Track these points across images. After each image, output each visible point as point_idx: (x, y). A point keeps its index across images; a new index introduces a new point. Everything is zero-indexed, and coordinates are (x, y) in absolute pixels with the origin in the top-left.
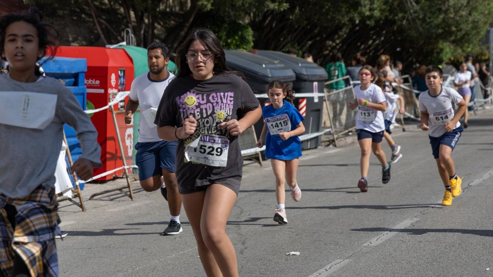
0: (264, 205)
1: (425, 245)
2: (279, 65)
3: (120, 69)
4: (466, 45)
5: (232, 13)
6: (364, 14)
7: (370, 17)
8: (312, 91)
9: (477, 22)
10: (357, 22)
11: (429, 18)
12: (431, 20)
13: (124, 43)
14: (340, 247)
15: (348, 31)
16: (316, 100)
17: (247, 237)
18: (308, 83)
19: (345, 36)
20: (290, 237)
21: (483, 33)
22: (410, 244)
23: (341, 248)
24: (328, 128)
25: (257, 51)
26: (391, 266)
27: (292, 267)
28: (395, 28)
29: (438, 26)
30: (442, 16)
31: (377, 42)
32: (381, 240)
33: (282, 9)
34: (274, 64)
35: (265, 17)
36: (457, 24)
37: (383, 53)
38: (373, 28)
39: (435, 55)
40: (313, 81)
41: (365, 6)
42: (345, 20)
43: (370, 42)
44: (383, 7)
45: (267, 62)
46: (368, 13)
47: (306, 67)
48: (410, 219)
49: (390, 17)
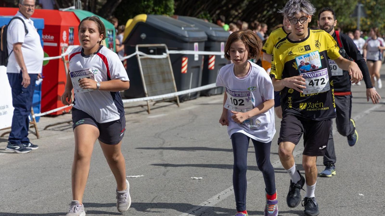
0: (182, 137)
2: (194, 29)
3: (70, 27)
4: (340, 17)
8: (219, 50)
13: (74, 7)
15: (247, 3)
16: (222, 57)
18: (216, 43)
21: (353, 8)
25: (178, 17)
26: (281, 188)
27: (204, 187)
31: (270, 12)
34: (191, 27)
38: (267, 2)
40: (220, 42)
43: (265, 12)
45: (185, 26)
47: (216, 31)
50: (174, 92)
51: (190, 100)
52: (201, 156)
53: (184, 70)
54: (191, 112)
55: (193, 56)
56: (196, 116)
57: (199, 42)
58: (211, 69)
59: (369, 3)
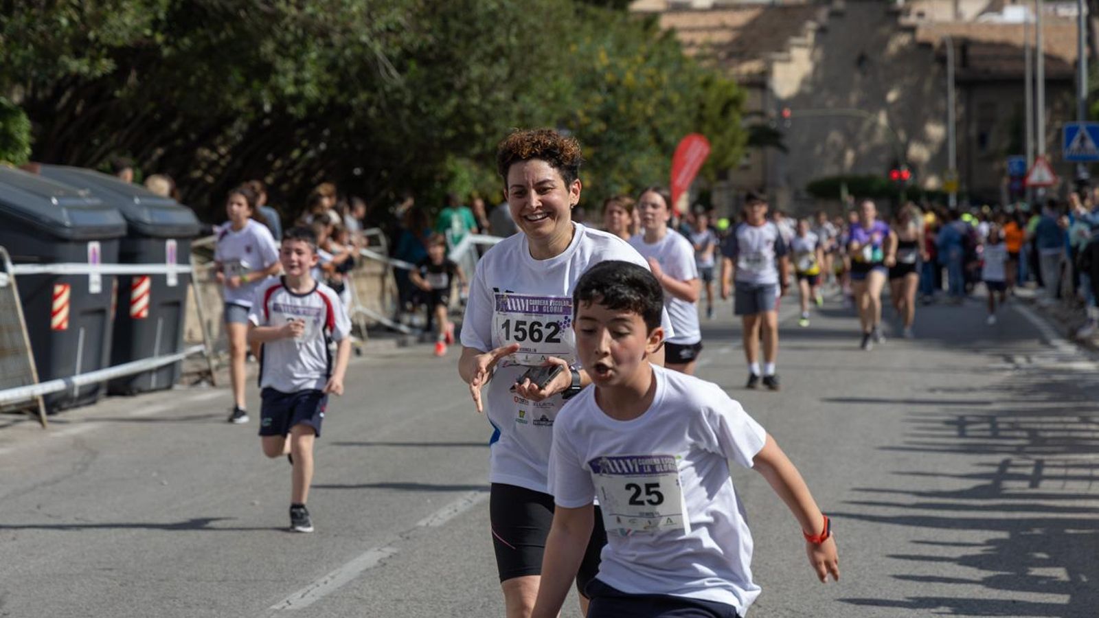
1: (408, 607)
2: (89, 201)
6: (283, 91)
7: (296, 99)
8: (161, 260)
9: (530, 116)
10: (267, 108)
11: (426, 104)
12: (432, 108)
14: (219, 613)
15: (245, 127)
16: (172, 281)
17: (8, 589)
18: (152, 243)
19: (239, 138)
20: (108, 590)
22: (377, 606)
23: (222, 613)
24: (198, 343)
25: (40, 168)
28: (351, 124)
29: (444, 124)
30: (454, 101)
31: (311, 154)
32: (313, 596)
33: (98, 73)
34: (78, 197)
35: (59, 91)
36: (487, 119)
37: (323, 180)
38: (301, 123)
39: (438, 185)
40: (164, 239)
41: (284, 74)
42: (241, 103)
43: (296, 154)
44: (326, 77)
45: (61, 193)
46: (290, 90)
47: (150, 207)
48: (376, 549)
49: (341, 99)
50: (31, 383)
51: (77, 406)
52: (104, 569)
53: (60, 319)
54: (78, 442)
55: (85, 278)
56: (94, 454)
57: (102, 241)
58: (138, 315)
59: (586, 125)
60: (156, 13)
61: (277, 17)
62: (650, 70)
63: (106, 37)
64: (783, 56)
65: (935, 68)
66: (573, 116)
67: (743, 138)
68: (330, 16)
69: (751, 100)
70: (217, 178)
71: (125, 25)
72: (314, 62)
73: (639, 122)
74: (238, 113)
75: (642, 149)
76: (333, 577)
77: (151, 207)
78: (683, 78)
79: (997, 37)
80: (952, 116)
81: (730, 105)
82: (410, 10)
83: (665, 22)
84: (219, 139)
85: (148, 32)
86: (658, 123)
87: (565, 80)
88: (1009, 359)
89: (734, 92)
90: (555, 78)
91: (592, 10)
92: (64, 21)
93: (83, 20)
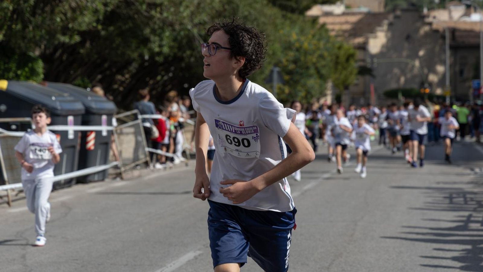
2: (68, 98)
5: (22, 45)
6: (154, 50)
7: (159, 54)
8: (100, 124)
10: (147, 57)
15: (137, 66)
17: (33, 268)
18: (96, 117)
19: (134, 71)
21: (267, 72)
25: (47, 84)
28: (183, 65)
33: (73, 42)
34: (63, 96)
35: (56, 49)
38: (162, 64)
40: (101, 115)
41: (154, 42)
42: (135, 55)
43: (159, 78)
44: (172, 44)
45: (57, 95)
46: (157, 49)
48: (193, 252)
49: (179, 54)
51: (63, 188)
52: (74, 260)
54: (63, 204)
55: (66, 133)
56: (70, 209)
57: (75, 116)
58: (89, 149)
59: (286, 66)
60: (98, 16)
61: (151, 18)
62: (315, 42)
63: (76, 26)
64: (373, 35)
65: (440, 41)
66: (280, 62)
67: (355, 71)
68: (175, 18)
69: (359, 55)
70: (125, 88)
71: (85, 22)
72: (168, 37)
73: (310, 64)
74: (134, 60)
75: (310, 76)
76: (174, 264)
77: (96, 101)
78: (329, 45)
79: (468, 27)
80: (448, 62)
81: (349, 57)
82: (209, 15)
83: (322, 20)
84: (126, 71)
85: (95, 24)
86: (319, 65)
87: (277, 46)
88: (472, 170)
89: (352, 51)
90: (273, 45)
91: (289, 15)
92: (58, 20)
93: (67, 19)
